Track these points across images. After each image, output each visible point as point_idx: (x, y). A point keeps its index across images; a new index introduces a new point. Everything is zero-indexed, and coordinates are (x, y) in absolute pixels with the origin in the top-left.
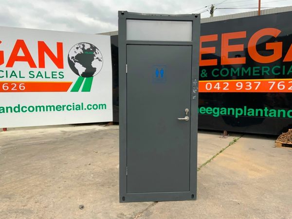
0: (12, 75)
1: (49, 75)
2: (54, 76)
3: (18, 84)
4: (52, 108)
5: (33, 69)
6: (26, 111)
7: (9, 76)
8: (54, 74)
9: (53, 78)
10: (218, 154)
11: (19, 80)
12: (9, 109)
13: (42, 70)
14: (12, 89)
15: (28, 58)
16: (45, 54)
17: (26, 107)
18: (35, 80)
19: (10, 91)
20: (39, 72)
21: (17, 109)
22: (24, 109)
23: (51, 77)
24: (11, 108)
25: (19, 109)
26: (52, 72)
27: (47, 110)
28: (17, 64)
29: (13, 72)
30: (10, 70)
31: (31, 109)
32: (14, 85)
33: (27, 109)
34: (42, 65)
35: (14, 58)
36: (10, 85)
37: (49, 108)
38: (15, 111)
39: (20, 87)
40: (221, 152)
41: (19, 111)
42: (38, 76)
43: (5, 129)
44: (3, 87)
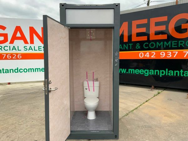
0: (13, 49)
1: (37, 48)
2: (40, 49)
3: (17, 54)
4: (39, 70)
5: (26, 45)
6: (22, 72)
7: (11, 49)
8: (40, 47)
10: (144, 103)
11: (17, 52)
12: (12, 71)
13: (32, 46)
14: (13, 58)
15: (23, 38)
16: (34, 35)
17: (22, 70)
18: (27, 52)
19: (12, 59)
20: (30, 47)
21: (16, 71)
22: (21, 71)
23: (38, 50)
24: (13, 70)
25: (18, 70)
27: (36, 71)
28: (16, 42)
29: (14, 47)
30: (12, 46)
31: (25, 70)
32: (15, 55)
33: (23, 71)
34: (32, 42)
35: (14, 38)
36: (12, 55)
37: (37, 70)
38: (15, 72)
39: (18, 56)
40: (146, 101)
41: (18, 72)
42: (29, 49)
43: (9, 83)
44: (8, 56)
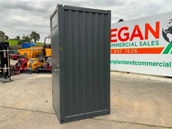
0: (132, 45)
1: (150, 43)
2: (153, 44)
3: (134, 49)
4: (150, 64)
5: (142, 41)
6: (137, 64)
7: (131, 45)
8: (153, 42)
9: (152, 45)
12: (130, 63)
13: (146, 41)
14: (131, 52)
15: (140, 35)
16: (149, 31)
17: (137, 62)
18: (142, 47)
19: (130, 53)
20: (145, 42)
21: (133, 63)
22: (136, 63)
23: (151, 45)
24: (130, 62)
25: (134, 63)
26: (152, 42)
27: (147, 65)
29: (133, 43)
30: (131, 42)
31: (139, 63)
32: (132, 50)
33: (137, 63)
34: (147, 38)
36: (131, 50)
37: (148, 63)
39: (135, 51)
41: (134, 64)
42: (144, 44)
44: (128, 51)
